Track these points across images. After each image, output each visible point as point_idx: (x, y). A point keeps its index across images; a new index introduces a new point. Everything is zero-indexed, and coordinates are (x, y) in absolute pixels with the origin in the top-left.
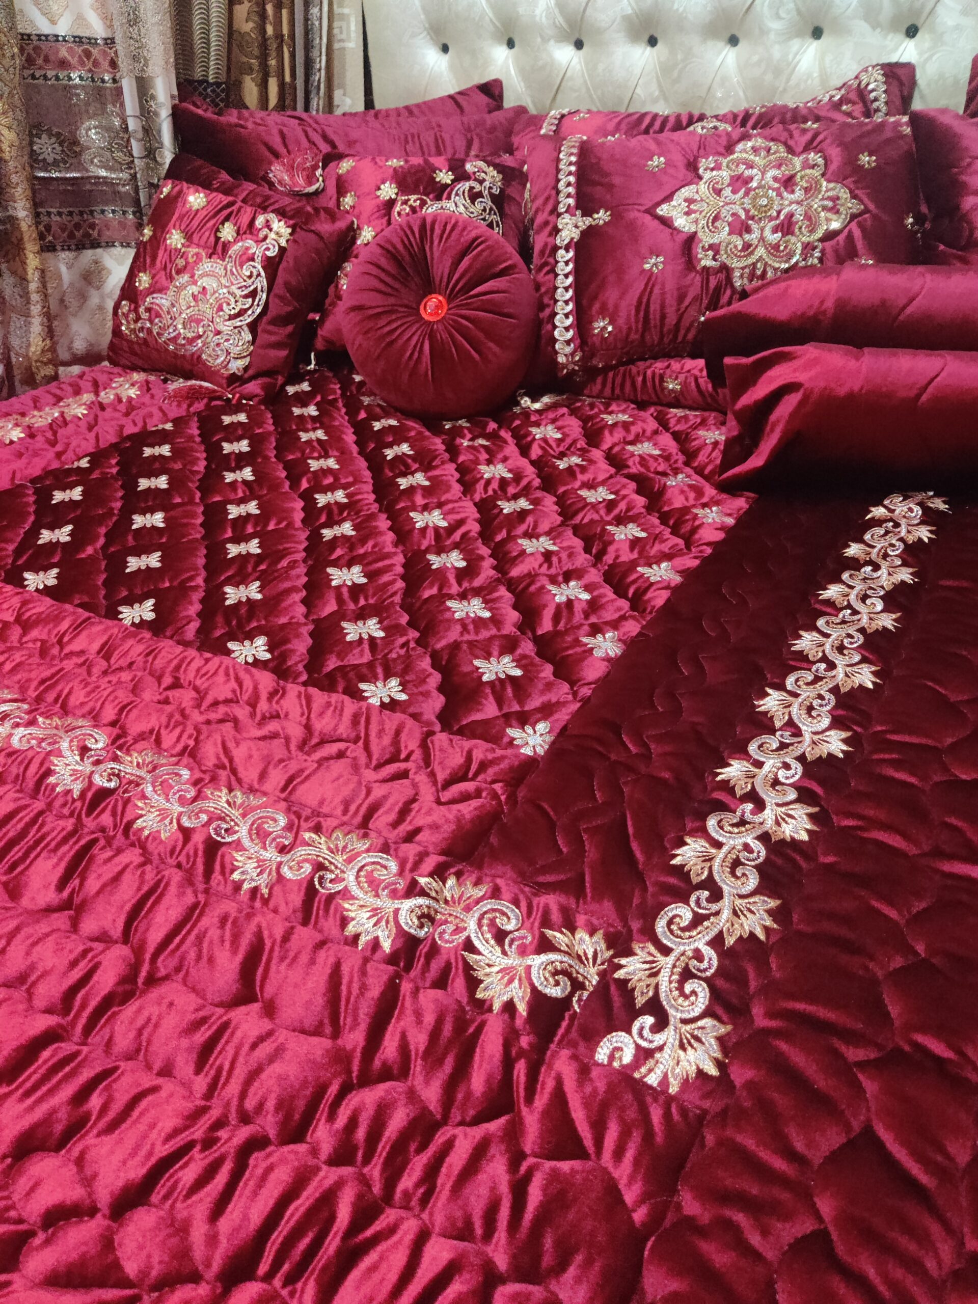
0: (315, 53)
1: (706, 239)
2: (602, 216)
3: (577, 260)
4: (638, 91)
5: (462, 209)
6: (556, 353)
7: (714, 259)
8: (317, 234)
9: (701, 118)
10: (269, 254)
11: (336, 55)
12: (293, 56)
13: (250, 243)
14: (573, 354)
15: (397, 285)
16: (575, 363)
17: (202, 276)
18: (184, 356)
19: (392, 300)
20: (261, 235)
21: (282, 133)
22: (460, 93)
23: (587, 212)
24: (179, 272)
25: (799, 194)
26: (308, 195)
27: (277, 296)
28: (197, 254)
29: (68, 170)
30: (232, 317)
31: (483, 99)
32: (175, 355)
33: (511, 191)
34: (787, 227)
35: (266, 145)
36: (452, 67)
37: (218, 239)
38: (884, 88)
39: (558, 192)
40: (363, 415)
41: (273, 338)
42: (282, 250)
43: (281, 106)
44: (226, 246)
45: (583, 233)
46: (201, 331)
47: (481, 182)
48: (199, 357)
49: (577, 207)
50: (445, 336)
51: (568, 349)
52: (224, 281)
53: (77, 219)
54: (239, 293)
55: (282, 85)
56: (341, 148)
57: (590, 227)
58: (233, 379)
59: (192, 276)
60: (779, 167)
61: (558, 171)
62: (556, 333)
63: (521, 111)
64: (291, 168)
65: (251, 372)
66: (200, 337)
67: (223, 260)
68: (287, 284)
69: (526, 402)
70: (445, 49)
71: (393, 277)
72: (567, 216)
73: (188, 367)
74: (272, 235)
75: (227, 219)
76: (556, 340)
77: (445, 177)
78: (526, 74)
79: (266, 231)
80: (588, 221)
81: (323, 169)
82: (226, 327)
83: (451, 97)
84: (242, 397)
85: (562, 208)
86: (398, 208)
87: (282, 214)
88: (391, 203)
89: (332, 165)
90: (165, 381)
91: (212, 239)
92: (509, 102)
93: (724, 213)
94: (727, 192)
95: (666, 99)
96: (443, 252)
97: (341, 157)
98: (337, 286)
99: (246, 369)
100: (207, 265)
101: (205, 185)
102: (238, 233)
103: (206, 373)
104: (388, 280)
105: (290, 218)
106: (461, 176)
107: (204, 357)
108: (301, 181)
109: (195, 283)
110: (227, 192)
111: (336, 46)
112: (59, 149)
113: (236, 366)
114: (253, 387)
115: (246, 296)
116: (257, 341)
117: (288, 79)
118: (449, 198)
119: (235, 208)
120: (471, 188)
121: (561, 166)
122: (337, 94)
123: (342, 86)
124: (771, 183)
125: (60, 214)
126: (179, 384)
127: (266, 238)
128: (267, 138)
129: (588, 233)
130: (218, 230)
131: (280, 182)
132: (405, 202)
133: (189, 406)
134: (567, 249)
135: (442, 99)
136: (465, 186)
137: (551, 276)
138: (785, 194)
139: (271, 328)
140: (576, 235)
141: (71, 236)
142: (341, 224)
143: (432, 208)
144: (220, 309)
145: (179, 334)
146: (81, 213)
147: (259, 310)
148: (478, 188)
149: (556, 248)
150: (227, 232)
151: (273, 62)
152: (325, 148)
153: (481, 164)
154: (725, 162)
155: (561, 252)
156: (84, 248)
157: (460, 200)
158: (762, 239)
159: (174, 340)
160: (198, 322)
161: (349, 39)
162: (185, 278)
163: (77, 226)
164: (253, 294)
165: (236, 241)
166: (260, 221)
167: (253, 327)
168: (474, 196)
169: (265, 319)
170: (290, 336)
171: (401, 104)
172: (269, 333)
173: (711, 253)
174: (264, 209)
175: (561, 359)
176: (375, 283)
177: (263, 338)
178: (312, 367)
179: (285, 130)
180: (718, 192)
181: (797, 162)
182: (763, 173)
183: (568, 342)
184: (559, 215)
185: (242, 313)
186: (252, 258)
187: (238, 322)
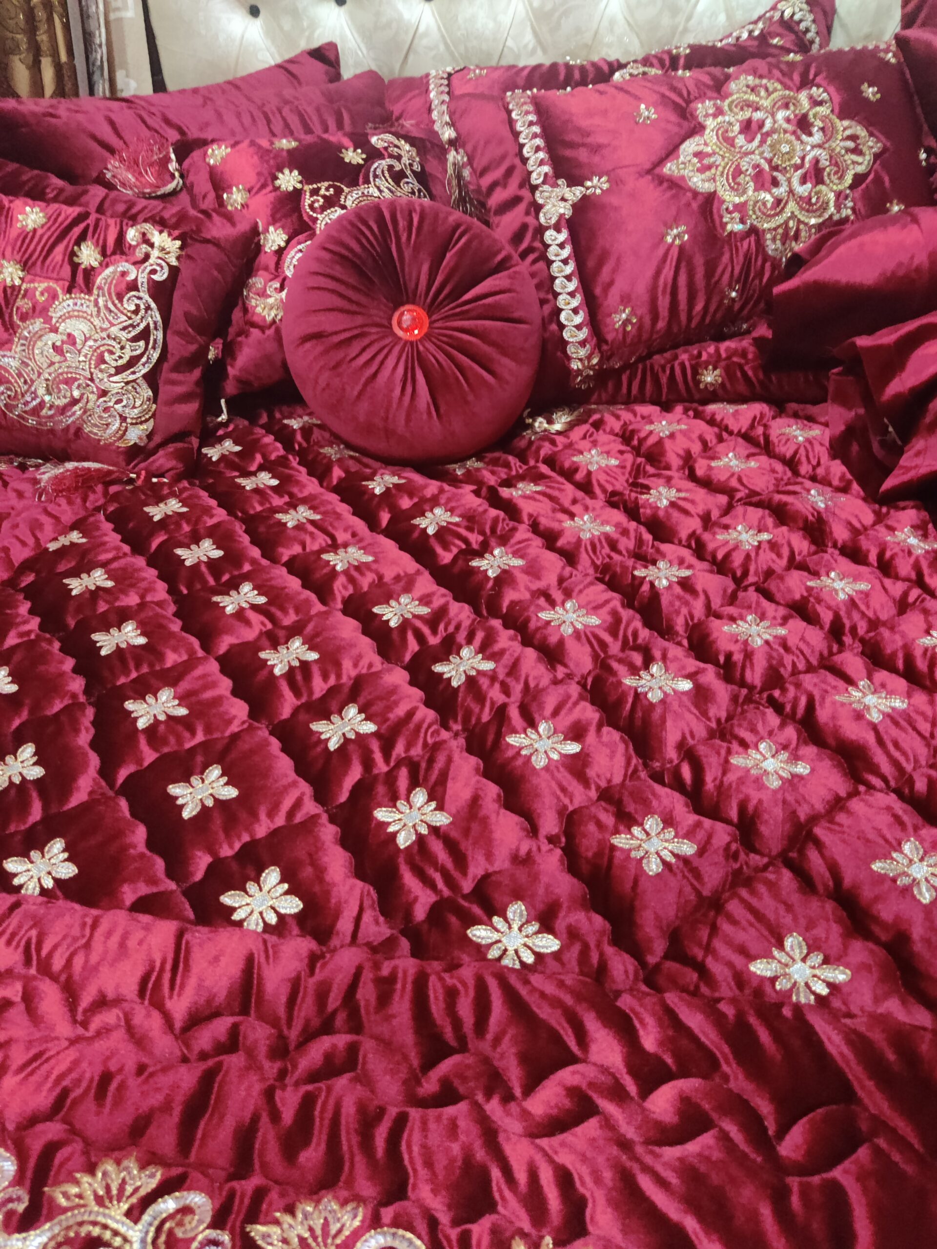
0: (92, 24)
1: (731, 198)
2: (597, 185)
3: (574, 239)
5: (387, 194)
6: (569, 358)
7: (742, 221)
8: (215, 243)
10: (156, 277)
11: (113, 27)
12: (67, 27)
13: (124, 266)
14: (589, 357)
15: (363, 300)
16: (591, 367)
17: (63, 318)
18: (52, 431)
19: (359, 320)
20: (139, 254)
21: (112, 123)
22: (291, 61)
23: (573, 181)
24: (24, 317)
25: (817, 137)
26: (164, 197)
27: (178, 333)
28: (48, 289)
30: (119, 370)
32: (37, 432)
33: (433, 167)
34: (816, 175)
35: (94, 137)
36: (269, 33)
37: (75, 267)
39: (524, 161)
40: (337, 473)
41: (180, 390)
42: (174, 271)
43: (60, 92)
44: (90, 274)
45: (574, 206)
46: (76, 394)
47: (399, 158)
48: (79, 431)
49: (558, 175)
51: (582, 353)
52: (96, 322)
54: (124, 336)
55: (58, 67)
56: (194, 133)
57: (585, 198)
58: (135, 453)
59: (48, 320)
60: (786, 106)
61: (516, 134)
62: (566, 335)
64: (133, 165)
65: (157, 439)
66: (75, 402)
67: (89, 291)
68: (187, 315)
69: (540, 423)
70: (254, 12)
71: (354, 288)
72: (546, 187)
73: (58, 444)
74: (155, 253)
75: (82, 238)
76: (566, 343)
77: (353, 156)
79: (144, 248)
80: (578, 192)
81: (180, 161)
82: (115, 384)
83: (279, 66)
84: (150, 475)
85: (535, 179)
86: (307, 200)
87: (162, 224)
88: (297, 194)
89: (196, 154)
90: (23, 468)
91: (67, 270)
93: (744, 165)
94: (741, 140)
96: (417, 249)
98: (245, 310)
99: (150, 436)
100: (65, 304)
101: (37, 195)
102: (104, 253)
103: (94, 450)
104: (350, 293)
105: (175, 227)
106: (374, 154)
107: (87, 429)
108: (151, 179)
109: (55, 330)
110: (71, 201)
111: (112, 16)
113: (135, 435)
114: (162, 460)
115: (135, 339)
116: (161, 396)
117: (64, 58)
118: (367, 181)
119: (91, 220)
120: (390, 167)
121: (519, 127)
122: (120, 75)
123: (124, 66)
124: (785, 126)
126: (48, 473)
127: (147, 257)
128: (91, 128)
129: (582, 206)
130: (73, 254)
131: (124, 185)
132: (315, 192)
134: (557, 228)
135: (269, 69)
136: (382, 165)
137: (541, 265)
138: (804, 137)
139: (174, 376)
140: (565, 210)
142: (243, 227)
143: (352, 198)
144: (100, 360)
145: (42, 404)
147: (156, 355)
148: (398, 167)
149: (541, 230)
150: (88, 255)
151: (42, 37)
152: (173, 136)
153: (389, 137)
154: (725, 105)
155: (550, 233)
157: (383, 184)
158: (791, 192)
159: (36, 411)
160: (69, 382)
161: (125, 7)
162: (37, 324)
164: (144, 335)
165: (104, 265)
166: (132, 235)
167: (151, 379)
168: (398, 177)
169: (166, 366)
170: (197, 383)
171: (220, 79)
172: (173, 383)
173: (736, 215)
174: (134, 220)
175: (575, 365)
176: (339, 302)
177: (165, 390)
178: (224, 417)
179: (113, 117)
180: (730, 142)
181: (803, 96)
182: (773, 115)
183: (583, 343)
184: (534, 188)
185: (133, 362)
186: (133, 286)
187: (127, 376)
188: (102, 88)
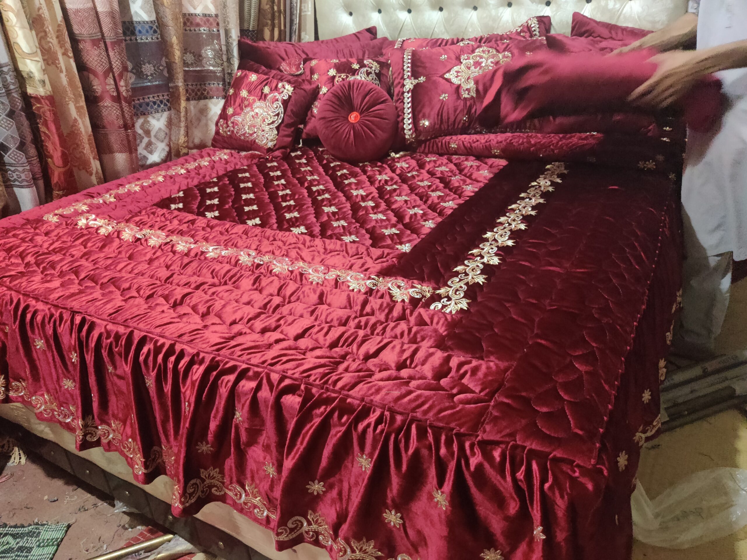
0: (294, 17)
1: (465, 86)
2: (422, 79)
3: (413, 97)
4: (436, 29)
5: (363, 79)
6: (405, 134)
7: (468, 94)
8: (305, 90)
9: (463, 40)
10: (284, 98)
11: (302, 18)
12: (285, 18)
13: (276, 94)
14: (412, 134)
15: (340, 109)
16: (413, 138)
17: (256, 108)
18: (248, 141)
19: (337, 115)
20: (281, 91)
21: (286, 51)
22: (358, 32)
23: (416, 78)
24: (246, 107)
26: (297, 75)
27: (287, 115)
28: (254, 99)
29: (197, 67)
30: (269, 124)
31: (368, 35)
32: (244, 141)
33: (384, 71)
35: (279, 56)
36: (354, 22)
37: (262, 93)
38: (538, 26)
39: (404, 70)
40: (325, 162)
41: (286, 133)
42: (290, 97)
43: (280, 40)
44: (266, 96)
45: (415, 86)
46: (256, 130)
47: (371, 68)
48: (255, 141)
49: (412, 76)
50: (360, 128)
51: (410, 133)
52: (265, 110)
53: (199, 87)
54: (272, 114)
55: (280, 31)
56: (311, 56)
57: (418, 83)
58: (269, 150)
59: (252, 108)
60: (493, 58)
61: (403, 62)
62: (405, 126)
63: (385, 39)
64: (290, 64)
65: (277, 147)
66: (255, 133)
67: (265, 101)
68: (292, 110)
69: (393, 154)
70: (351, 14)
71: (338, 105)
72: (408, 80)
73: (249, 145)
74: (285, 91)
75: (266, 85)
76: (404, 129)
77: (356, 66)
78: (387, 25)
79: (282, 89)
80: (417, 81)
81: (304, 64)
82: (267, 128)
83: (354, 34)
84: (273, 157)
85: (406, 77)
86: (337, 79)
87: (289, 82)
88: (334, 77)
89: (308, 63)
90: (238, 153)
91: (260, 93)
92: (379, 36)
93: (471, 76)
94: (473, 68)
95: (448, 32)
96: (358, 95)
97: (311, 59)
98: (312, 112)
99: (275, 146)
100: (258, 103)
101: (256, 71)
102: (271, 90)
103: (258, 148)
104: (335, 106)
105: (293, 84)
106: (362, 66)
107: (257, 141)
108: (294, 69)
109: (253, 111)
110: (266, 74)
111: (303, 14)
112: (193, 58)
113: (270, 145)
114: (277, 153)
115: (275, 116)
116: (280, 134)
117: (282, 28)
118: (358, 74)
119: (269, 80)
120: (367, 71)
121: (405, 60)
122: (303, 34)
123: (305, 30)
124: (490, 64)
125: (192, 85)
126: (243, 153)
127: (283, 92)
128: (279, 53)
129: (417, 86)
130: (262, 89)
131: (285, 70)
132: (340, 77)
133: (252, 161)
134: (408, 93)
135: (350, 35)
136: (364, 70)
137: (402, 104)
139: (284, 128)
140: (412, 87)
141: (196, 94)
142: (314, 86)
143: (351, 78)
144: (264, 121)
145: (246, 132)
146: (200, 85)
147: (280, 121)
148: (370, 70)
149: (403, 93)
150: (267, 90)
151: (276, 21)
152: (304, 56)
153: (370, 61)
154: (471, 56)
155: (406, 94)
156: (201, 99)
157: (363, 76)
159: (244, 134)
160: (254, 126)
161: (308, 11)
162: (249, 109)
163: (199, 90)
164: (278, 115)
165: (270, 93)
166: (280, 85)
167: (278, 128)
168: (368, 74)
169: (282, 125)
170: (292, 132)
171: (332, 37)
172: (284, 131)
173: (467, 92)
174: (281, 80)
175: (407, 137)
176: (332, 109)
177: (282, 133)
178: (301, 145)
179: (287, 49)
180: (469, 68)
181: (501, 56)
182: (487, 60)
183: (410, 130)
184: (404, 79)
185: (273, 122)
186: (277, 100)
187: (271, 126)
188: (295, 38)
